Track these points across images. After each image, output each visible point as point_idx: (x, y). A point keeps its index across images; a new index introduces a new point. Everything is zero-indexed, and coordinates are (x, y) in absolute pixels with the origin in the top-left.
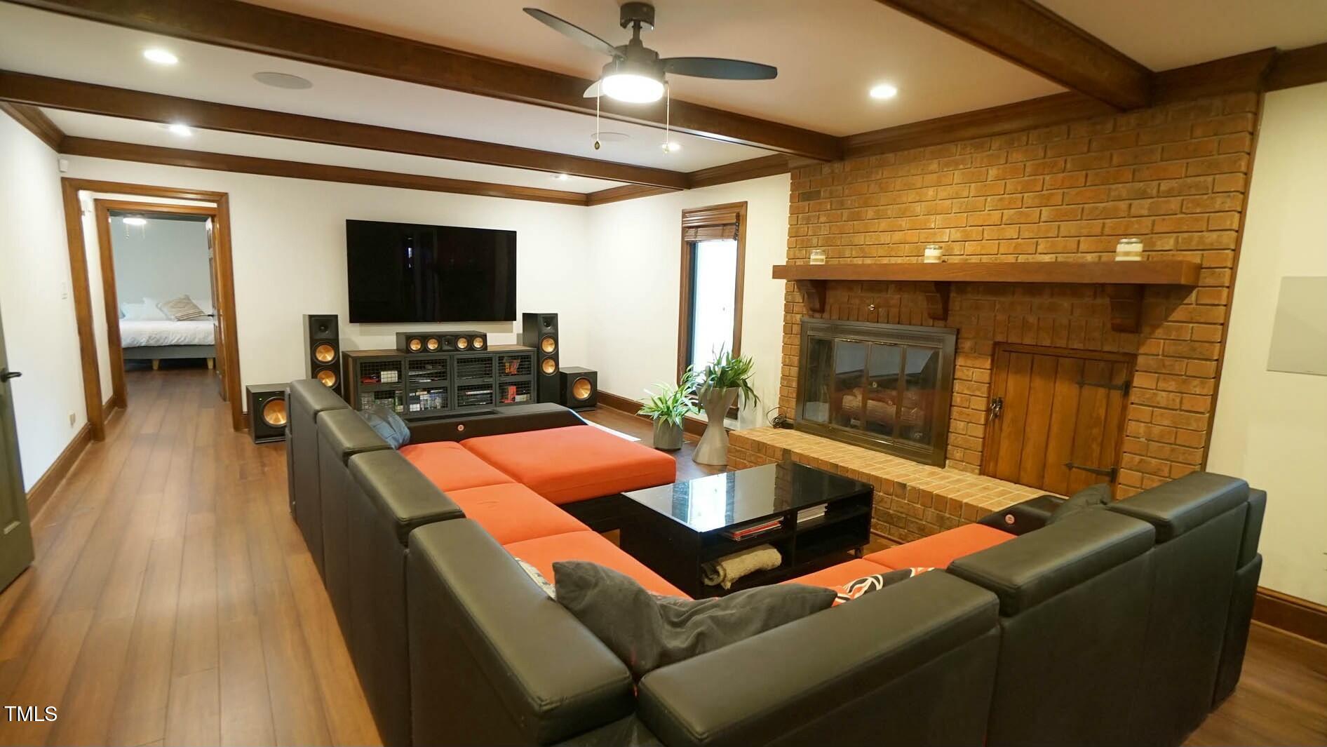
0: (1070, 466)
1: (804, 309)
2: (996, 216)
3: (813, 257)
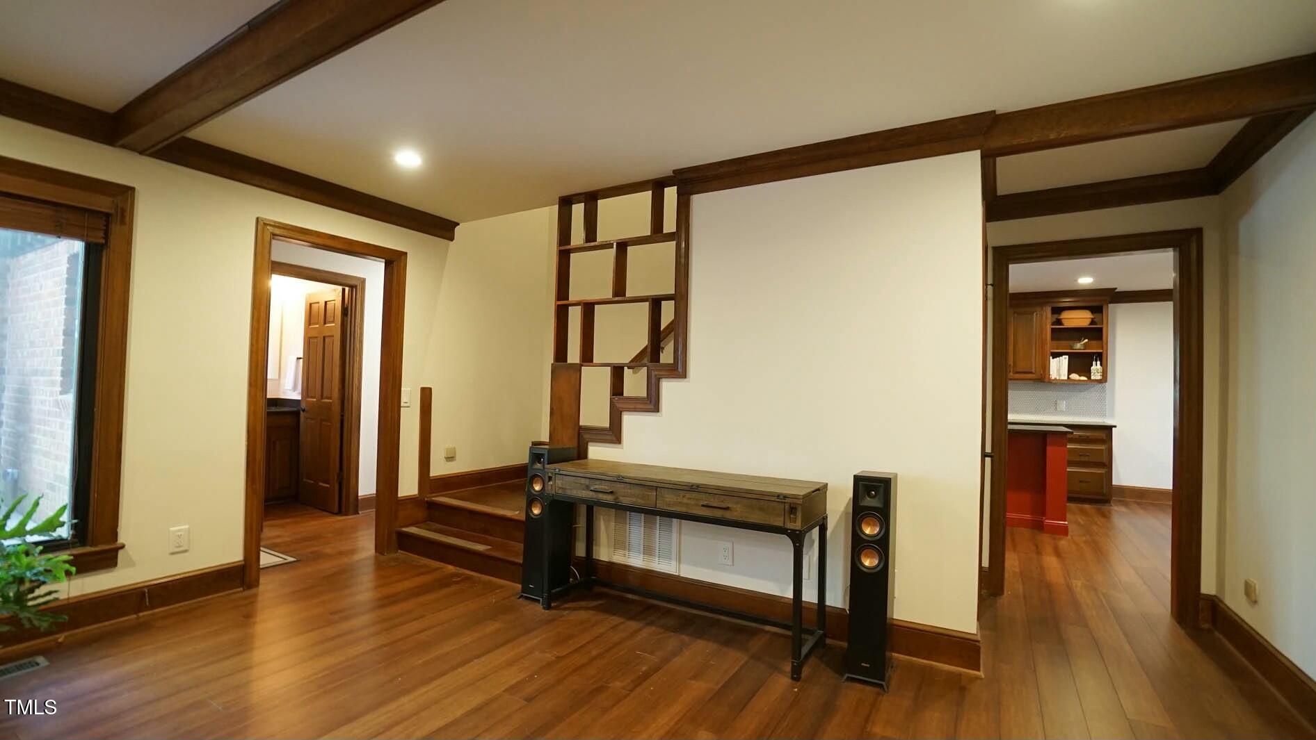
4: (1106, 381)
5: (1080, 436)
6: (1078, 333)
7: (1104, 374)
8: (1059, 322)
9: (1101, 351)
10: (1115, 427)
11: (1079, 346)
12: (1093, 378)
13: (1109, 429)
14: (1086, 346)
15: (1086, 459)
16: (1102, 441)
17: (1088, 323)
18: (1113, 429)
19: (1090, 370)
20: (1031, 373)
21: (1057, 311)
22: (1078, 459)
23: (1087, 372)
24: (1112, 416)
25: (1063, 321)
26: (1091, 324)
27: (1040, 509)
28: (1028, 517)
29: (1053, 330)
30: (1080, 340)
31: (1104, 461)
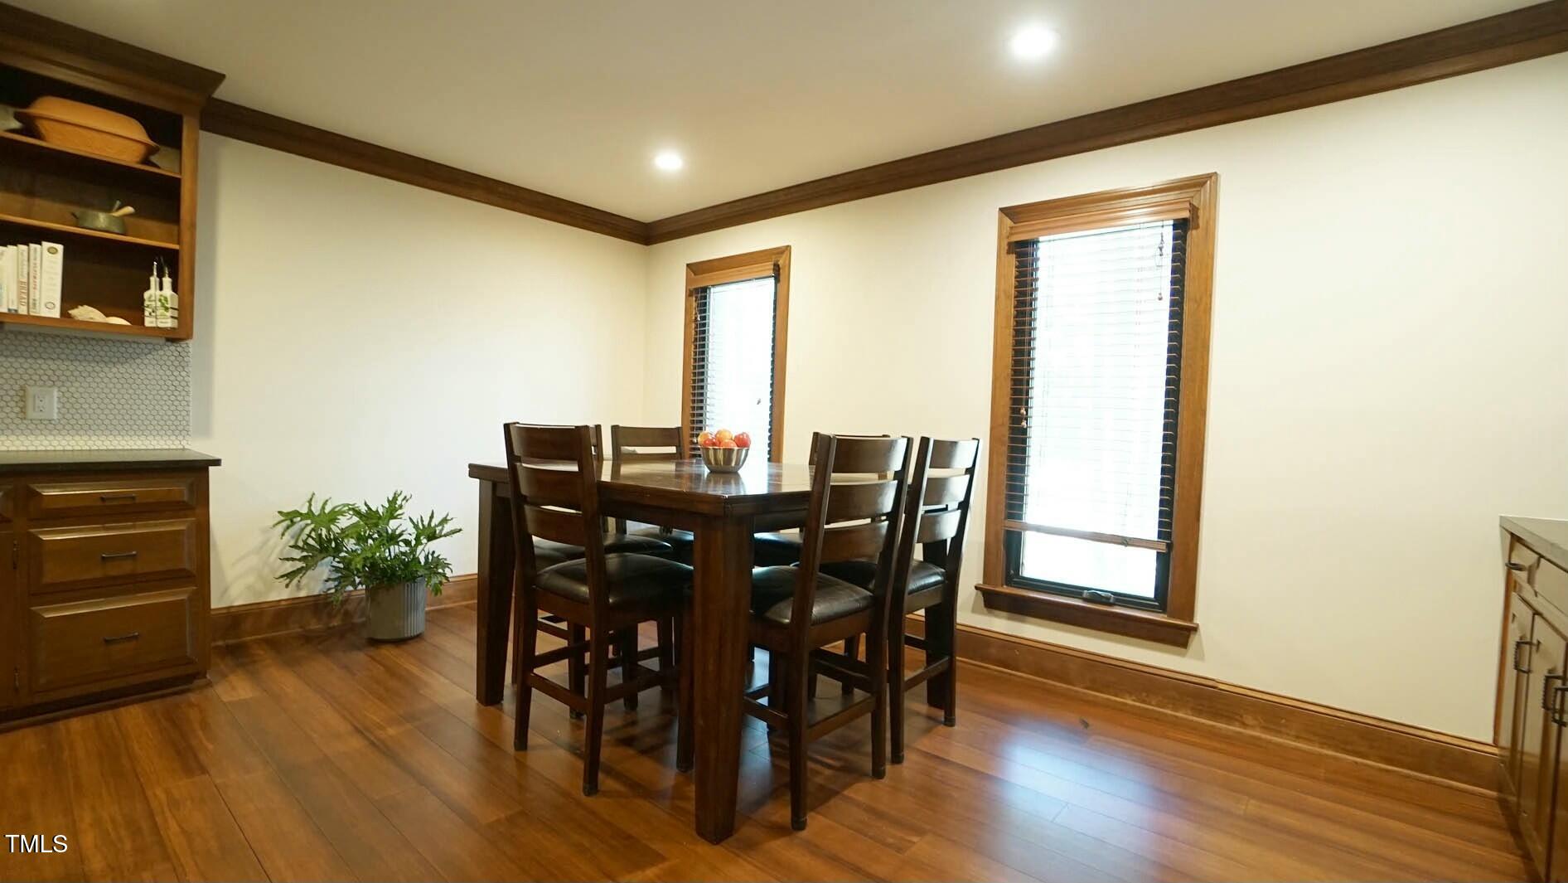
4: (189, 336)
5: (103, 498)
7: (185, 313)
9: (176, 247)
10: (217, 462)
11: (103, 223)
12: (147, 323)
13: (196, 472)
14: (125, 225)
15: (126, 568)
16: (176, 508)
17: (133, 158)
18: (212, 469)
19: (143, 300)
22: (98, 573)
23: (128, 304)
24: (206, 431)
26: (142, 164)
30: (108, 209)
31: (187, 566)
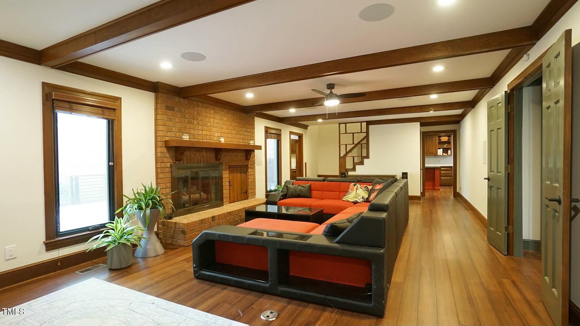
0: (241, 193)
1: (171, 160)
2: (226, 131)
3: (188, 137)
6: (445, 143)
8: (440, 140)
11: (445, 146)
12: (449, 154)
14: (447, 146)
15: (446, 175)
17: (447, 140)
20: (433, 153)
21: (440, 137)
23: (447, 153)
25: (441, 140)
26: (448, 140)
27: (434, 186)
28: (431, 187)
29: (438, 142)
